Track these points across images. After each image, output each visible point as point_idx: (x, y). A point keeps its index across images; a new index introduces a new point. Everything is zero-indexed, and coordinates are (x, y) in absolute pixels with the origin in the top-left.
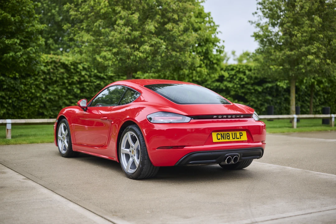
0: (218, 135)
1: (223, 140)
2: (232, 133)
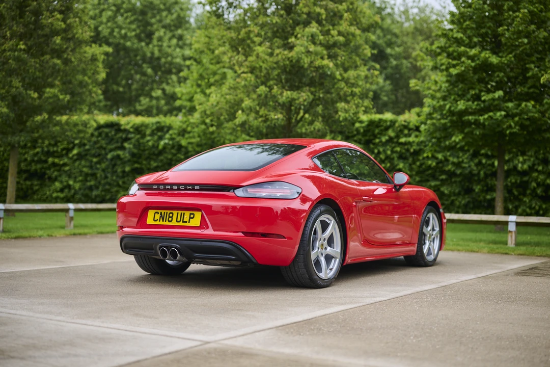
0: (156, 214)
2: (178, 213)
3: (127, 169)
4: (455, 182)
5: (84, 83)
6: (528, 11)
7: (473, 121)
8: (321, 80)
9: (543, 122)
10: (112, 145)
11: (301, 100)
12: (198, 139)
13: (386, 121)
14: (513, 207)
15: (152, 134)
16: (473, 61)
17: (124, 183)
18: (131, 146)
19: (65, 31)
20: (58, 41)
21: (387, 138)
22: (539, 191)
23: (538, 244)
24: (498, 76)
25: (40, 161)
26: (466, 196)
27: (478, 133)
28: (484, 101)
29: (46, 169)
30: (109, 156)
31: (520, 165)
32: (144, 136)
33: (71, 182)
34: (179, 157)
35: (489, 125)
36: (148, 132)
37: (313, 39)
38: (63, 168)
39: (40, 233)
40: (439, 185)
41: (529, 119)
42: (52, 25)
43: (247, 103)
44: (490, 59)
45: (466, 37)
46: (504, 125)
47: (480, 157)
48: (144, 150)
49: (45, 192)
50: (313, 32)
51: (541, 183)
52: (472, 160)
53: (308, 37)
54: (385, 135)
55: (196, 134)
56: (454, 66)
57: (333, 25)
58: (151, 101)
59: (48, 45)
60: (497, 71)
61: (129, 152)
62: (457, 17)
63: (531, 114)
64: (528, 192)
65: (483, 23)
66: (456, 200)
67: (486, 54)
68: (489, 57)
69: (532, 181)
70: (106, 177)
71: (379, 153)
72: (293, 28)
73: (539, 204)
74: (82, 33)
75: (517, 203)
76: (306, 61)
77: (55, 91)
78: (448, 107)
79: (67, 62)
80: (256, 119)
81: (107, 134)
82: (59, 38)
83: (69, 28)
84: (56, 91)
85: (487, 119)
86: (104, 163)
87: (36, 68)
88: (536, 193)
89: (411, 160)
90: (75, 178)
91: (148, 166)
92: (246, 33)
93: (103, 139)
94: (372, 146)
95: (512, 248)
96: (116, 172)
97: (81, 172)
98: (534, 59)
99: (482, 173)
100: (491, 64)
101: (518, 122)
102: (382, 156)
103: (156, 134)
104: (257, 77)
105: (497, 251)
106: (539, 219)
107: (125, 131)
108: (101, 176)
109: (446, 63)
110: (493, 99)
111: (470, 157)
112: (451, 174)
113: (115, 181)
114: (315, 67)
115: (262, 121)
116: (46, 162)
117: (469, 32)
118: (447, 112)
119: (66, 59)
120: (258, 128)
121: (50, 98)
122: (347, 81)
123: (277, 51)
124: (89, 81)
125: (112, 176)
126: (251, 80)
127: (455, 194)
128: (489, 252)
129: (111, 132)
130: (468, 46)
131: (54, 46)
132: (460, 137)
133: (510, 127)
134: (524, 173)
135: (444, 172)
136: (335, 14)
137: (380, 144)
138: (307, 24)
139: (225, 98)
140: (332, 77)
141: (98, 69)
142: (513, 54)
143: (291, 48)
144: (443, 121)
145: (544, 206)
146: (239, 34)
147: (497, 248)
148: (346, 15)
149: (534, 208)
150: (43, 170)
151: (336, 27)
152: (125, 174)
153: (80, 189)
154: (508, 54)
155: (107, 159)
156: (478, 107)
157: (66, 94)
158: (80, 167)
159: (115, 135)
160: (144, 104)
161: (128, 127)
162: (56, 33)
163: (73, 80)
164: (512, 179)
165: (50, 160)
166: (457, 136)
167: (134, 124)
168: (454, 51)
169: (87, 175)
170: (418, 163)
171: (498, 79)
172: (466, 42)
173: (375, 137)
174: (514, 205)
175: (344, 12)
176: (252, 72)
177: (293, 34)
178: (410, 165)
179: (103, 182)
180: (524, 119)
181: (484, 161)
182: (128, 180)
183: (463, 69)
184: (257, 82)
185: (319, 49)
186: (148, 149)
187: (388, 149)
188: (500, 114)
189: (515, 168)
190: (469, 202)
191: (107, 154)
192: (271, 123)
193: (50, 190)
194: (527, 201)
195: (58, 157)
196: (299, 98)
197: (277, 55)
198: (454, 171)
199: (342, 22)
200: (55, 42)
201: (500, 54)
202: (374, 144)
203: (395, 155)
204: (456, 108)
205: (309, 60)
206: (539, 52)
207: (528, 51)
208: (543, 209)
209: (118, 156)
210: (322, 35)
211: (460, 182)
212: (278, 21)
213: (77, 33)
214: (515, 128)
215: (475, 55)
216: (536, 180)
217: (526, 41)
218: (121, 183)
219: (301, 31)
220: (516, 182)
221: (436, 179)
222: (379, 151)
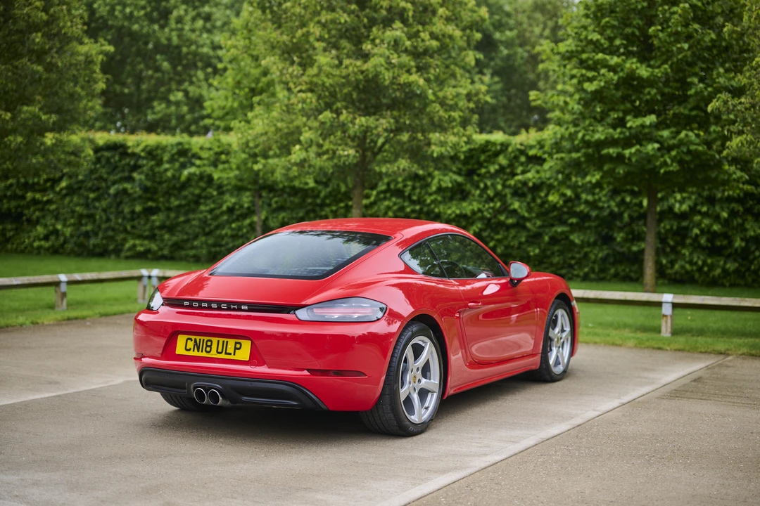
1: (196, 353)
2: (218, 341)
3: (138, 208)
4: (589, 228)
5: (76, 96)
6: (690, 5)
7: (615, 155)
8: (407, 101)
9: (709, 157)
10: (117, 174)
11: (380, 129)
12: (237, 172)
13: (494, 144)
14: (668, 262)
15: (172, 160)
16: (615, 72)
17: (133, 227)
18: (143, 177)
19: (47, 23)
20: (37, 40)
21: (497, 167)
22: (703, 241)
23: (701, 332)
24: (649, 93)
25: (15, 197)
26: (605, 247)
27: (621, 172)
28: (631, 128)
29: (23, 206)
30: (112, 191)
31: (677, 205)
32: (160, 163)
33: (59, 227)
34: (210, 193)
35: (636, 161)
36: (166, 157)
37: (396, 45)
38: (47, 207)
39: (21, 319)
40: (567, 232)
41: (689, 152)
42: (29, 17)
43: (306, 135)
44: (638, 71)
45: (605, 39)
46: (657, 161)
47: (623, 194)
48: (160, 183)
49: (22, 240)
50: (397, 36)
51: (706, 229)
52: (612, 198)
53: (389, 44)
54: (494, 163)
55: (234, 167)
56: (590, 80)
57: (423, 24)
58: (168, 107)
59: (23, 43)
60: (648, 87)
61: (140, 185)
62: (593, 9)
63: (693, 147)
64: (688, 241)
65: (629, 19)
66: (591, 252)
67: (632, 64)
68: (637, 68)
69: (693, 227)
70: (108, 220)
71: (486, 187)
72: (369, 28)
73: (702, 257)
74: (72, 26)
75: (673, 257)
76: (387, 76)
77: (35, 109)
78: (580, 135)
79: (50, 67)
80: (319, 155)
81: (108, 159)
82: (39, 34)
83: (53, 19)
84: (37, 110)
85: (635, 153)
86: (105, 199)
87: (7, 78)
88: (699, 243)
89: (529, 197)
90: (65, 220)
91: (167, 205)
92: (303, 35)
93: (103, 167)
94: (476, 178)
95: (666, 339)
96: (122, 212)
97: (73, 212)
98: (697, 70)
99: (626, 215)
100: (640, 79)
101: (675, 157)
102: (491, 193)
103: (177, 160)
104: (319, 97)
105: (647, 344)
106: (703, 300)
107: (134, 154)
108: (101, 217)
109: (578, 75)
110: (643, 126)
111: (610, 194)
112: (584, 217)
113: (120, 225)
114: (399, 84)
115: (328, 159)
116: (23, 197)
117: (609, 32)
118: (580, 142)
119: (50, 63)
120: (321, 169)
121: (28, 119)
122: (443, 103)
123: (347, 62)
124: (83, 93)
125: (117, 218)
126: (311, 102)
127: (589, 245)
128: (636, 347)
129: (113, 157)
130: (608, 52)
131: (32, 47)
132: (598, 177)
133: (665, 163)
134: (683, 216)
135: (574, 214)
136: (425, 9)
137: (488, 175)
138: (387, 23)
139: (275, 125)
140: (422, 97)
141: (95, 75)
142: (670, 63)
143: (366, 57)
144: (575, 155)
145: (709, 261)
146: (294, 37)
147: (648, 340)
148: (441, 11)
149: (696, 263)
150: (19, 210)
151: (427, 27)
152: (135, 216)
153: (72, 236)
154: (662, 64)
155: (109, 195)
156: (622, 136)
157: (51, 113)
158: (71, 205)
159: (120, 161)
160: (159, 112)
161: (138, 150)
162: (35, 28)
163: (61, 92)
164: (666, 225)
165: (29, 195)
166: (594, 175)
167: (147, 146)
168: (588, 59)
169: (81, 216)
170: (539, 201)
171: (648, 97)
172: (605, 46)
173: (481, 165)
174: (669, 259)
175: (438, 6)
176: (311, 91)
177: (369, 36)
178: (529, 204)
179: (104, 226)
180: (683, 152)
181: (628, 199)
182: (139, 223)
183: (602, 84)
184: (320, 104)
185: (405, 59)
186: (166, 181)
187: (498, 183)
188: (651, 147)
189: (671, 208)
190: (608, 255)
191: (108, 188)
192: (340, 161)
193: (29, 238)
194: (687, 254)
195: (40, 191)
196: (376, 127)
197: (347, 67)
198: (588, 212)
199: (435, 20)
200: (34, 40)
201: (652, 63)
202: (479, 175)
203: (507, 191)
204: (592, 137)
205: (391, 74)
206: (704, 60)
207: (690, 59)
208: (707, 265)
209: (125, 191)
210: (409, 39)
211: (596, 227)
212: (348, 19)
213: (64, 27)
214: (672, 165)
215: (618, 65)
216: (698, 225)
217: (686, 46)
218: (129, 228)
219: (380, 33)
220: (672, 228)
221: (563, 223)
222: (486, 185)
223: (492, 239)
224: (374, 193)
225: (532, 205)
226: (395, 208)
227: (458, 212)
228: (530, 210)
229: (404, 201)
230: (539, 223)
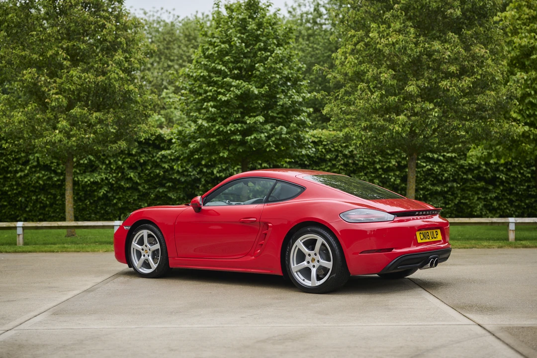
4: (179, 189)
7: (239, 140)
16: (238, 89)
27: (241, 150)
28: (249, 124)
40: (166, 191)
44: (252, 90)
45: (228, 69)
46: (265, 144)
85: (253, 139)
89: (140, 170)
99: (203, 180)
100: (252, 94)
101: (274, 141)
102: (113, 167)
109: (213, 90)
110: (256, 123)
111: (192, 166)
112: (177, 182)
117: (229, 65)
118: (216, 132)
130: (231, 77)
132: (227, 154)
133: (269, 145)
144: (213, 140)
156: (242, 129)
166: (224, 153)
168: (218, 80)
172: (228, 73)
178: (139, 174)
183: (232, 96)
187: (119, 160)
198: (179, 179)
203: (125, 165)
211: (184, 188)
214: (273, 146)
221: (163, 186)
222: (110, 161)
223: (115, 198)
224: (28, 168)
225: (142, 174)
226: (45, 178)
227: (92, 180)
228: (140, 177)
229: (51, 173)
230: (147, 187)
